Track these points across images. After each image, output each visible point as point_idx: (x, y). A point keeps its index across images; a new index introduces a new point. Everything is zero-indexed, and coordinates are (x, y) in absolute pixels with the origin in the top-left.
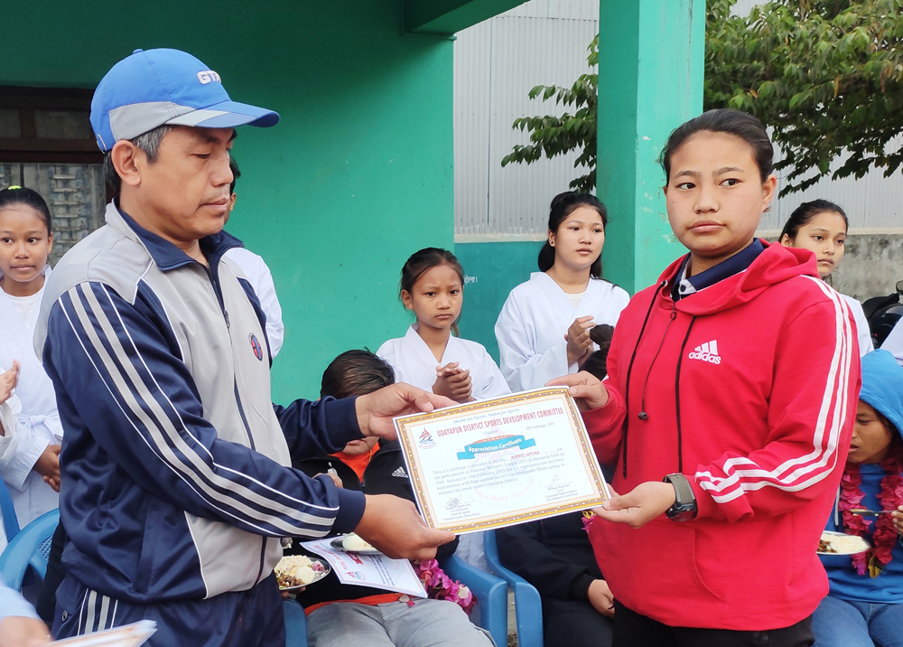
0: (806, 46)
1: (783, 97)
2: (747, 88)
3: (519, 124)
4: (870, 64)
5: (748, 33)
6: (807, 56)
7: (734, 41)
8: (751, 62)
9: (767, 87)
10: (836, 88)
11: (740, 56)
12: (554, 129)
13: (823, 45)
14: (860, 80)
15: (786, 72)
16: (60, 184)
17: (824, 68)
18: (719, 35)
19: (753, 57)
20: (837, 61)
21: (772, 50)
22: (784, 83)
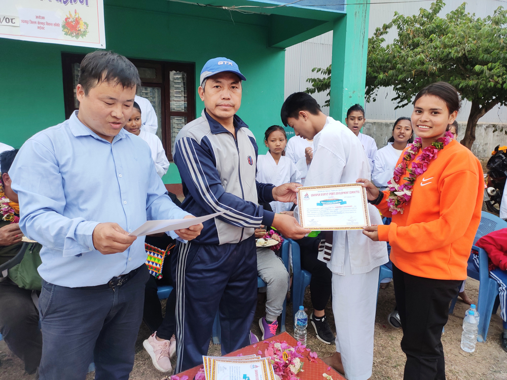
0: (405, 58)
1: (396, 76)
2: (384, 72)
3: (308, 80)
4: (425, 66)
5: (385, 53)
6: (405, 62)
7: (381, 56)
8: (386, 63)
9: (391, 72)
10: (414, 74)
11: (382, 61)
12: (320, 83)
13: (410, 59)
14: (422, 71)
15: (397, 67)
16: (144, 94)
17: (410, 66)
18: (376, 53)
19: (387, 62)
20: (414, 65)
21: (393, 59)
22: (396, 71)
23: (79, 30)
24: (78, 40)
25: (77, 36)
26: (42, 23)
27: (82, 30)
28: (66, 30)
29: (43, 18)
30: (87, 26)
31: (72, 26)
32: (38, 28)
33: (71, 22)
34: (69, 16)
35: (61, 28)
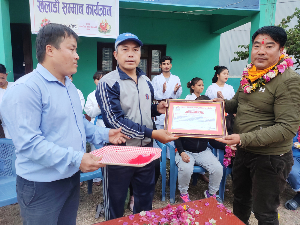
1: (295, 48)
2: (287, 46)
3: (235, 53)
9: (292, 46)
12: (243, 54)
15: (296, 43)
21: (294, 38)
23: (106, 30)
24: (106, 35)
25: (105, 32)
26: (89, 27)
27: (108, 29)
28: (100, 30)
29: (90, 24)
30: (111, 27)
31: (103, 28)
32: (87, 29)
33: (103, 25)
34: (102, 22)
35: (98, 29)
